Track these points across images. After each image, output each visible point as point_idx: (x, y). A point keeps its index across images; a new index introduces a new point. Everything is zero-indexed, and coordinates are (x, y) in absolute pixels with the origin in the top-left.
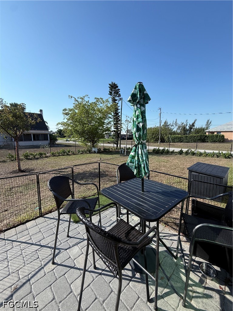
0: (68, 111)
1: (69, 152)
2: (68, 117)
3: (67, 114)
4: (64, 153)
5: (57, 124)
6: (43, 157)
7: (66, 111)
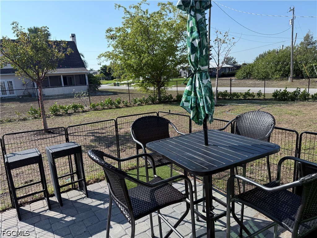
0: (114, 32)
1: (119, 103)
2: (114, 42)
3: (112, 38)
4: (111, 104)
5: (99, 57)
6: (80, 112)
7: (112, 33)
